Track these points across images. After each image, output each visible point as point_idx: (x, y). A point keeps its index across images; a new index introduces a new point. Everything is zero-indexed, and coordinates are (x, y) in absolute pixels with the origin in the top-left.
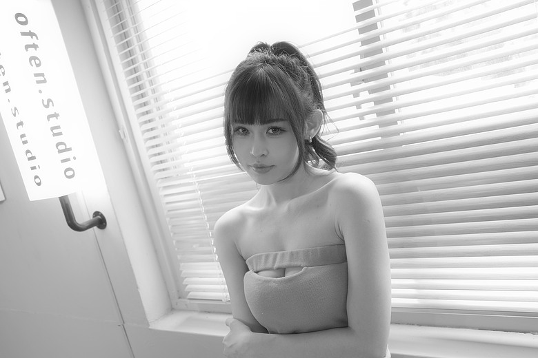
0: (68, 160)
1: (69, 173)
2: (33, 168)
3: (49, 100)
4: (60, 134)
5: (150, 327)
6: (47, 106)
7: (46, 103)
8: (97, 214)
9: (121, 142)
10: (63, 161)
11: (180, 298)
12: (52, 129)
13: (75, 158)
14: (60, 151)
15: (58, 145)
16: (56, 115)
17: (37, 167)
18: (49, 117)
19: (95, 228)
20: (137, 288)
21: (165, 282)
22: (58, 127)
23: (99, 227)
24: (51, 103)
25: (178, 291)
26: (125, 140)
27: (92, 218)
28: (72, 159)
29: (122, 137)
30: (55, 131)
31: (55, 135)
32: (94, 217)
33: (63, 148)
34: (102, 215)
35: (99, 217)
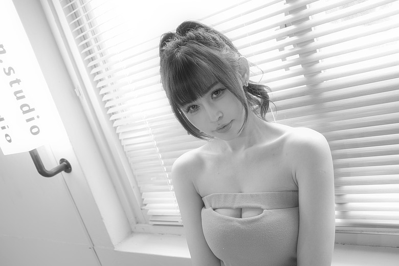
0: (32, 119)
1: (35, 130)
2: (3, 128)
3: (10, 69)
4: (23, 97)
5: (115, 249)
6: (9, 74)
7: (7, 71)
8: (62, 160)
9: (78, 99)
10: (28, 120)
11: (137, 223)
12: (16, 93)
13: (38, 117)
14: (24, 112)
15: (22, 107)
16: (18, 81)
17: (6, 127)
18: (12, 83)
19: (63, 172)
20: (102, 219)
21: (124, 211)
22: (21, 92)
23: (66, 171)
24: (12, 71)
25: (136, 218)
26: (80, 97)
27: (59, 164)
28: (36, 118)
29: (78, 95)
30: (18, 95)
31: (18, 98)
32: (60, 163)
33: (26, 109)
34: (67, 162)
35: (65, 163)
